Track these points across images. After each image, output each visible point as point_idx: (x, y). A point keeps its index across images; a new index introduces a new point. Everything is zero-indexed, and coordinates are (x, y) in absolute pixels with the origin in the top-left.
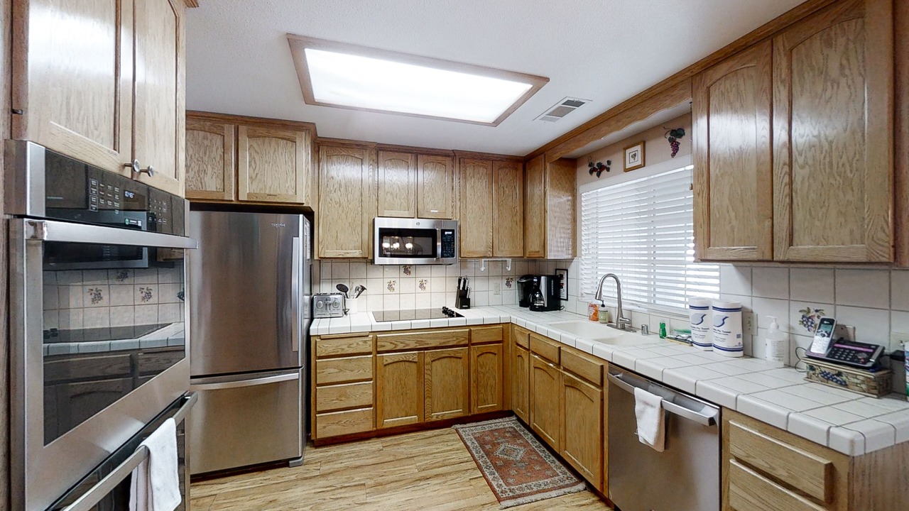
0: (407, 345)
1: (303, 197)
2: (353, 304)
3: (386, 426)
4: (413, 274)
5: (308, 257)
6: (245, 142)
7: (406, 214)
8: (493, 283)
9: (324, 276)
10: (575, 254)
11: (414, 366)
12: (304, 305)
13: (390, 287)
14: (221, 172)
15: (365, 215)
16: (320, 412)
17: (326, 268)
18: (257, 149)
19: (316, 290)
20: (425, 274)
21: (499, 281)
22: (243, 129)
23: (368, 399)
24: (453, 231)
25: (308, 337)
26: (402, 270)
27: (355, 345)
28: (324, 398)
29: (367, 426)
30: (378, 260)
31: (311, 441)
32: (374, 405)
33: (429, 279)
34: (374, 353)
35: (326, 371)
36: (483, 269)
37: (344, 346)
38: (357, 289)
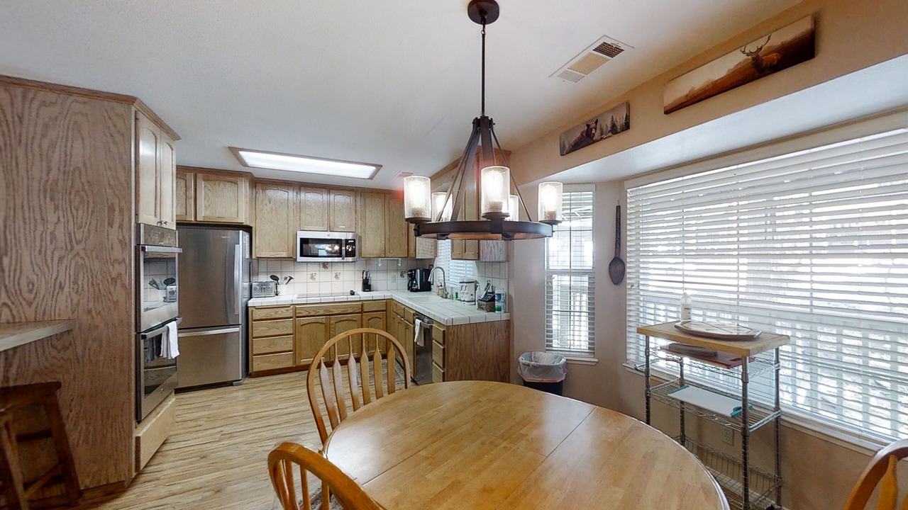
0: (318, 312)
1: (243, 219)
2: (283, 288)
3: (301, 364)
4: (329, 269)
5: (248, 256)
6: (202, 184)
7: (321, 228)
8: (390, 275)
9: (260, 270)
10: (436, 255)
11: (323, 326)
12: (244, 288)
13: (312, 277)
14: (184, 202)
15: (291, 229)
16: (255, 355)
17: (263, 264)
18: (210, 188)
19: (254, 279)
20: (339, 268)
21: (395, 274)
22: (199, 176)
23: (290, 347)
24: (354, 240)
25: (247, 308)
26: (322, 266)
27: (280, 312)
28: (257, 346)
29: (290, 364)
30: (300, 259)
31: (248, 373)
32: (294, 350)
33: (342, 272)
34: (294, 317)
35: (258, 329)
36: (380, 265)
37: (272, 313)
38: (286, 278)
